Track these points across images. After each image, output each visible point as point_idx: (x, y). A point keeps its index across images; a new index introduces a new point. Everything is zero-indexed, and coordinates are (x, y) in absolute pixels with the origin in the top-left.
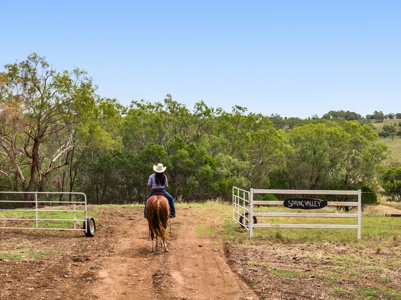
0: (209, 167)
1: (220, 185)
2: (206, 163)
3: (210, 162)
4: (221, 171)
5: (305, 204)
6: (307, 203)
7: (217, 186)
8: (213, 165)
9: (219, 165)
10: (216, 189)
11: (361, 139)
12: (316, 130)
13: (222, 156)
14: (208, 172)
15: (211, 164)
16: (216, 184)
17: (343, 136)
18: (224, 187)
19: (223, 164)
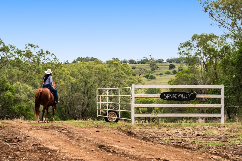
0: (10, 93)
1: (20, 108)
2: (7, 89)
3: (10, 89)
4: (20, 96)
5: (178, 97)
6: (180, 96)
7: (17, 108)
8: (13, 91)
9: (17, 91)
10: (16, 111)
11: (122, 74)
12: (87, 66)
13: (19, 84)
14: (9, 97)
15: (11, 91)
16: (16, 107)
17: (108, 72)
18: (23, 110)
19: (20, 90)
